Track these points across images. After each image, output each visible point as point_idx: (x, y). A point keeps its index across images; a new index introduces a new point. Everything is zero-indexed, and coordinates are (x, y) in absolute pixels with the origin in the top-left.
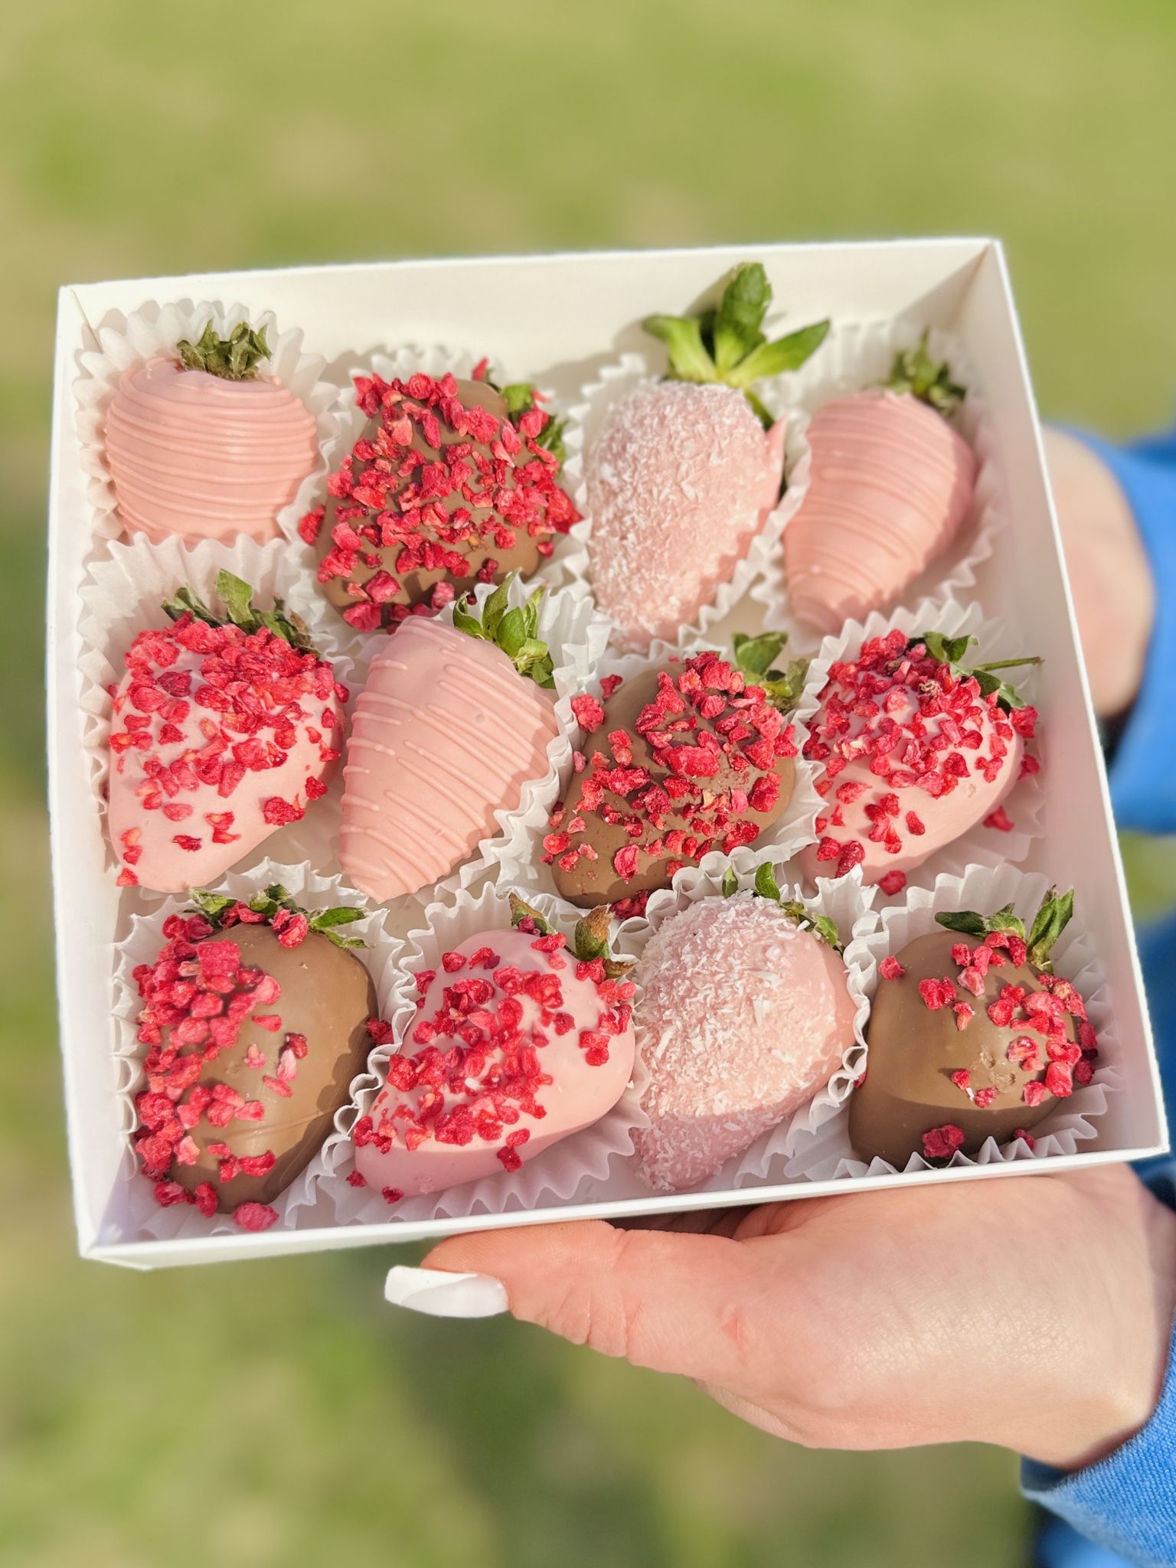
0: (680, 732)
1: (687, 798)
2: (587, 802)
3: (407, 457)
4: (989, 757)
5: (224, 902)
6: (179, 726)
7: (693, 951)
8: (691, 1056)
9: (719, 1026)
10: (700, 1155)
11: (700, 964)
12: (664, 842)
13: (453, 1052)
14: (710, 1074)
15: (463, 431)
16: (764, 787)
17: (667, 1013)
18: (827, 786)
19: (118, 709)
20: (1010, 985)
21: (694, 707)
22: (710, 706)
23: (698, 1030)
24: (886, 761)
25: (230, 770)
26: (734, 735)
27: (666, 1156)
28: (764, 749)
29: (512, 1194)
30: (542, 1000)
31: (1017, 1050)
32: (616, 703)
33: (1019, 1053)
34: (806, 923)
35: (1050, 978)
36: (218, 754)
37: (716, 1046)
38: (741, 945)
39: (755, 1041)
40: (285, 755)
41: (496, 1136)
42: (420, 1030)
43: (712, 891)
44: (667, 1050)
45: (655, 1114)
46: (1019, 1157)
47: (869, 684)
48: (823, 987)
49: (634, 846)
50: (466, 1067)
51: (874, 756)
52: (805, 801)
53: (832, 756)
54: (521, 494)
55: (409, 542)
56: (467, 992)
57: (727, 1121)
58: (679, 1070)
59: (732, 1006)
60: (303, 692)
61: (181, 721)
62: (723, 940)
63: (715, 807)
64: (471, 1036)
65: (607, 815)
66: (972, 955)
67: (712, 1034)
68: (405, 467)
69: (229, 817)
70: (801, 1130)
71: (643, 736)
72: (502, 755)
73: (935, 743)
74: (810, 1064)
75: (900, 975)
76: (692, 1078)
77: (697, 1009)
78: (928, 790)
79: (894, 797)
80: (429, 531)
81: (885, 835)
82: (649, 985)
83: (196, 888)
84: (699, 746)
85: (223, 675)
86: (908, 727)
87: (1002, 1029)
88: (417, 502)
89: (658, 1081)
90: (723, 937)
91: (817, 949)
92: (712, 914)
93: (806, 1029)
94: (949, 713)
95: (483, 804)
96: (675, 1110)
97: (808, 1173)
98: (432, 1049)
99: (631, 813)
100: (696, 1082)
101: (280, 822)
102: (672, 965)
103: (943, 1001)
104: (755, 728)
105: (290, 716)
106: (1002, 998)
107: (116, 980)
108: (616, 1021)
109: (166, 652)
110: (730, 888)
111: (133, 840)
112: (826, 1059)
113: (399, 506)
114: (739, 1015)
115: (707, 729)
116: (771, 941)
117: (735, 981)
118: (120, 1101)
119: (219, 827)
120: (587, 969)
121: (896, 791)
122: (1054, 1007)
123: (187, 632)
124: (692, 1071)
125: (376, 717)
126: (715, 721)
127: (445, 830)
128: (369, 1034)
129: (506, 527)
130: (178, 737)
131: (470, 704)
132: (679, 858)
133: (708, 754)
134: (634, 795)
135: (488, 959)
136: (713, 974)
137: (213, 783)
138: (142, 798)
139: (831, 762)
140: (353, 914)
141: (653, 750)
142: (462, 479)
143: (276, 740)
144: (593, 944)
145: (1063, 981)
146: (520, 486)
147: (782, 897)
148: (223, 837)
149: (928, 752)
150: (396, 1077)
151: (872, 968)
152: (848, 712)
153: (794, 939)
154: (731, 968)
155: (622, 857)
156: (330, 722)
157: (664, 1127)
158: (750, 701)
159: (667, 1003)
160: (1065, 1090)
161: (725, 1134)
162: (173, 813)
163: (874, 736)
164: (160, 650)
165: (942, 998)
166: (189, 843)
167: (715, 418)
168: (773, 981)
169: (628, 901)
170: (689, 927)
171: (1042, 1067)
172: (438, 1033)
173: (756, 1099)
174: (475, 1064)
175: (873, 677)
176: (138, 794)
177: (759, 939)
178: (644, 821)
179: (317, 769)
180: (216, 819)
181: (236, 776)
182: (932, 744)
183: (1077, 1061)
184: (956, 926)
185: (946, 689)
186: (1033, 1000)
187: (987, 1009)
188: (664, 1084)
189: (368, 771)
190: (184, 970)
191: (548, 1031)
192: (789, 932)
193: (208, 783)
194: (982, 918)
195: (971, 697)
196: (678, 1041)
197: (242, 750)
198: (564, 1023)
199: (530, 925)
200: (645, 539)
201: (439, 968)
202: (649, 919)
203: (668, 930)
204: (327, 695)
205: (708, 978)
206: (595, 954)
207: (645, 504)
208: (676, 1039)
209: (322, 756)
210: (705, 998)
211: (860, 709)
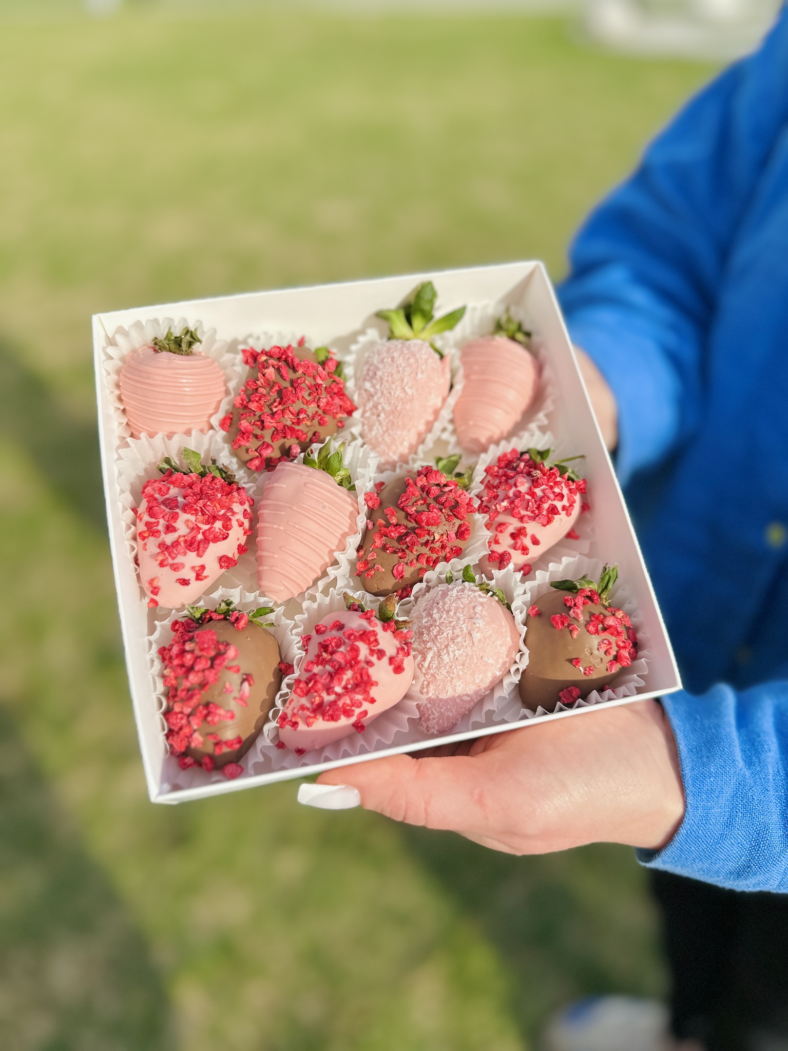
0: (420, 506)
1: (427, 537)
2: (377, 544)
3: (273, 386)
4: (567, 505)
5: (203, 610)
6: (174, 524)
7: (438, 612)
8: (443, 664)
9: (456, 648)
10: (451, 714)
11: (443, 618)
12: (417, 560)
13: (326, 674)
14: (453, 673)
15: (301, 371)
16: (463, 529)
17: (429, 644)
18: (490, 525)
19: (141, 519)
20: (595, 614)
21: (425, 493)
22: (433, 492)
23: (445, 651)
24: (519, 511)
25: (202, 544)
26: (447, 504)
27: (434, 716)
28: (462, 510)
29: (362, 744)
30: (369, 643)
31: (602, 646)
32: (384, 494)
33: (604, 648)
34: (491, 593)
35: (613, 609)
36: (195, 536)
37: (455, 658)
38: (462, 607)
39: (474, 653)
40: (228, 534)
41: (352, 715)
42: (308, 665)
43: (440, 582)
44: (430, 663)
45: (427, 696)
46: (610, 699)
47: (505, 475)
48: (504, 624)
49: (403, 563)
50: (334, 681)
51: (513, 509)
52: (480, 534)
53: (491, 510)
54: (330, 400)
55: (278, 427)
56: (331, 644)
57: (463, 696)
58: (438, 672)
59: (461, 637)
60: (234, 502)
61: (175, 522)
62: (453, 605)
63: (441, 540)
64: (335, 666)
65: (387, 550)
66: (574, 601)
67: (452, 652)
68: (273, 390)
69: (203, 567)
70: (501, 696)
71: (403, 509)
72: (335, 524)
73: (542, 500)
74: (501, 663)
75: (539, 614)
76: (445, 675)
77: (444, 641)
78: (541, 523)
79: (524, 528)
80: (287, 420)
81: (521, 547)
82: (417, 631)
83: (188, 605)
84: (430, 511)
85: (195, 497)
86: (528, 494)
87: (593, 636)
88: (280, 407)
89: (427, 679)
90: (452, 603)
91: (497, 605)
92: (445, 593)
93: (498, 645)
94: (546, 485)
95: (328, 549)
96: (437, 693)
97: (506, 717)
98: (315, 675)
99: (399, 547)
100: (447, 677)
101: (228, 567)
102: (428, 620)
103: (563, 625)
104: (455, 500)
105: (229, 514)
106: (592, 621)
107: (151, 655)
108: (406, 651)
109: (164, 489)
110: (449, 580)
111: (155, 584)
112: (508, 660)
113: (271, 410)
114: (465, 641)
115: (433, 503)
116: (477, 603)
117: (462, 625)
118: (158, 716)
119: (199, 573)
120: (389, 626)
121: (525, 525)
122: (617, 623)
123: (174, 478)
124: (444, 672)
125: (272, 512)
126: (436, 499)
127: (310, 564)
128: (280, 670)
129: (324, 415)
130: (174, 530)
131: (318, 501)
132: (425, 567)
133: (435, 515)
134: (400, 539)
135: (339, 626)
136: (450, 623)
137: (194, 551)
138: (158, 562)
139: (491, 514)
140: (268, 610)
141: (408, 516)
142: (301, 394)
143: (223, 527)
144: (389, 613)
145: (619, 609)
146: (329, 395)
147: (476, 581)
148: (200, 577)
149: (539, 505)
150: (298, 690)
151: (525, 612)
152: (497, 489)
153: (487, 601)
154: (459, 619)
155: (397, 569)
156: (248, 516)
157: (432, 702)
158: (451, 488)
159: (428, 639)
160: (627, 663)
161: (462, 702)
162: (175, 568)
163: (511, 499)
164: (160, 488)
165: (563, 624)
166: (184, 582)
167: (418, 356)
168: (480, 623)
169: (400, 591)
170: (434, 600)
171: (615, 653)
172: (318, 666)
173: (476, 683)
174: (339, 679)
175: (506, 472)
176: (156, 560)
177: (471, 603)
178: (406, 551)
179: (243, 540)
180: (197, 569)
181: (206, 546)
182: (541, 500)
183: (630, 648)
184: (561, 588)
185: (544, 474)
186: (607, 620)
187: (586, 627)
188: (430, 680)
189: (270, 539)
190: (188, 646)
191: (374, 659)
192: (485, 598)
193: (191, 551)
194: (574, 583)
195: (556, 477)
196: (436, 657)
197: (207, 533)
198: (381, 654)
199: (356, 607)
200: (389, 416)
201: (314, 633)
202: (412, 598)
203: (423, 603)
204: (245, 503)
205: (448, 625)
206: (390, 618)
207: (388, 399)
208: (434, 657)
209: (245, 533)
210: (447, 635)
211: (503, 487)
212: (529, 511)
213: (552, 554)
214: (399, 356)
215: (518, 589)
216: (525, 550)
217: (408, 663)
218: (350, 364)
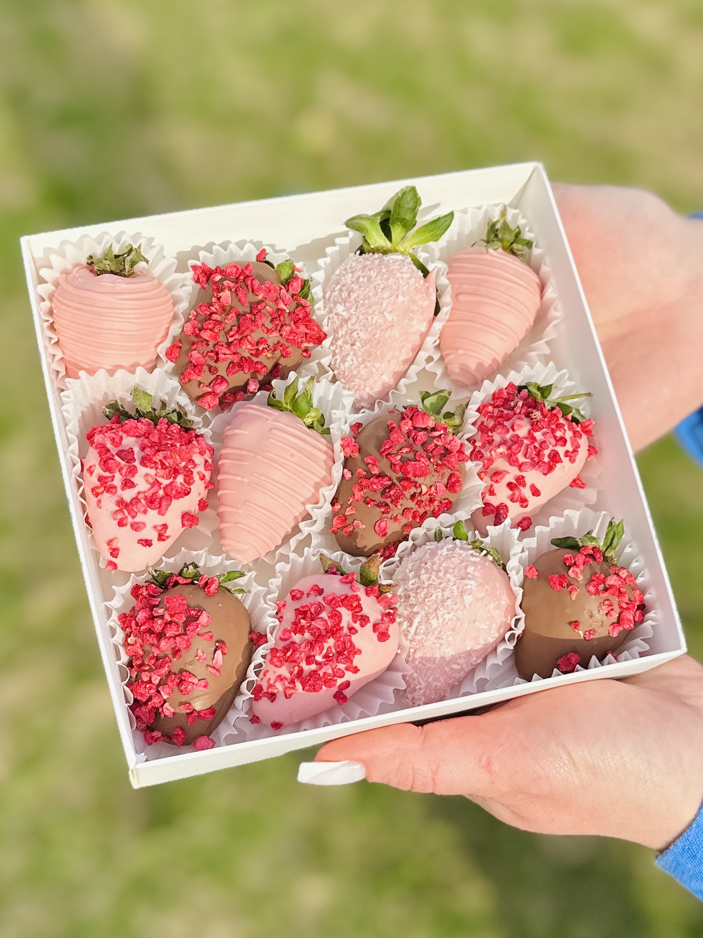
0: (405, 454)
1: (413, 490)
2: (356, 497)
3: (229, 311)
5: (166, 573)
6: (133, 479)
7: (426, 573)
8: (431, 630)
9: (445, 611)
10: (439, 684)
11: (432, 579)
12: (402, 515)
13: (306, 643)
14: (442, 639)
15: (261, 295)
16: (453, 480)
17: (416, 607)
18: (484, 474)
19: (91, 473)
20: (596, 573)
21: (411, 439)
22: (420, 437)
23: (434, 615)
24: (517, 457)
25: (164, 501)
26: (435, 452)
27: (420, 686)
28: (452, 458)
30: (352, 609)
31: (603, 607)
32: (362, 438)
33: (605, 609)
34: (484, 552)
35: (617, 568)
36: (157, 492)
37: (444, 622)
38: (453, 567)
39: (465, 617)
40: (190, 488)
41: (333, 686)
42: (283, 634)
43: (428, 539)
44: (417, 628)
45: (413, 664)
47: (501, 415)
48: (498, 586)
49: (385, 519)
50: (315, 649)
51: (511, 456)
52: (473, 483)
53: (485, 457)
54: (294, 327)
55: (234, 359)
56: (309, 610)
57: (453, 664)
58: (425, 638)
59: (452, 600)
60: (194, 452)
61: (133, 476)
62: (444, 565)
63: (429, 493)
64: (315, 633)
65: (368, 503)
66: (574, 559)
67: (442, 616)
68: (230, 317)
69: (165, 526)
70: (494, 664)
71: (386, 458)
72: (305, 475)
73: (542, 446)
74: (494, 629)
75: (537, 575)
76: (433, 642)
77: (433, 604)
78: (541, 471)
79: (523, 477)
80: (244, 351)
81: (519, 498)
82: (402, 594)
83: (151, 567)
84: (417, 461)
85: (153, 449)
86: (526, 438)
87: (595, 597)
88: (237, 336)
89: (413, 646)
90: (442, 563)
91: (492, 565)
92: (433, 552)
93: (491, 609)
94: (548, 428)
95: (299, 502)
98: (292, 643)
99: (382, 500)
100: (435, 644)
101: (190, 525)
102: (415, 582)
103: (562, 586)
104: (445, 447)
105: (190, 466)
106: (593, 581)
107: (112, 622)
108: (390, 617)
109: (117, 439)
110: (439, 537)
111: (115, 545)
112: (502, 625)
113: (227, 339)
114: (456, 604)
115: (420, 451)
116: (469, 563)
117: (452, 586)
119: (162, 533)
120: (372, 591)
121: (524, 474)
122: (620, 583)
123: (127, 426)
124: (432, 638)
125: (234, 462)
126: (423, 446)
128: (252, 640)
129: (287, 346)
130: (132, 485)
131: (286, 449)
132: (411, 523)
133: (423, 465)
134: (384, 491)
135: (318, 591)
136: (441, 583)
137: (156, 509)
138: (117, 521)
139: (485, 461)
140: (238, 575)
142: (261, 322)
143: (185, 481)
144: (372, 576)
145: (623, 568)
146: (293, 322)
147: (469, 539)
148: (163, 537)
149: (539, 451)
150: (275, 660)
151: (522, 572)
152: (492, 432)
153: (479, 561)
154: (449, 580)
155: (379, 525)
156: (209, 467)
157: (418, 671)
158: (440, 432)
159: (415, 602)
160: (631, 626)
161: (452, 671)
162: (136, 527)
163: (508, 444)
164: (113, 438)
165: (561, 584)
166: (147, 543)
168: (472, 584)
169: (382, 550)
170: (421, 560)
171: (618, 615)
172: (295, 634)
174: (319, 647)
175: (503, 412)
176: (115, 519)
177: (462, 562)
178: (390, 505)
179: (204, 495)
180: (159, 528)
181: (167, 503)
183: (634, 610)
184: (564, 545)
185: (545, 416)
186: (609, 580)
187: (586, 587)
188: (417, 647)
189: (233, 492)
190: (157, 612)
191: (357, 626)
192: (477, 557)
193: (153, 509)
194: (577, 540)
195: (558, 419)
196: (424, 622)
197: (169, 490)
198: (364, 620)
199: (335, 570)
200: (366, 344)
201: (288, 598)
202: (396, 558)
203: (408, 564)
204: (205, 452)
205: (437, 586)
206: (374, 581)
207: (364, 326)
208: (422, 622)
209: (206, 487)
210: (437, 597)
211: (499, 431)
212: (528, 458)
213: (553, 506)
214: (377, 276)
215: (515, 547)
216: (523, 502)
217: (393, 629)
218: (318, 284)
